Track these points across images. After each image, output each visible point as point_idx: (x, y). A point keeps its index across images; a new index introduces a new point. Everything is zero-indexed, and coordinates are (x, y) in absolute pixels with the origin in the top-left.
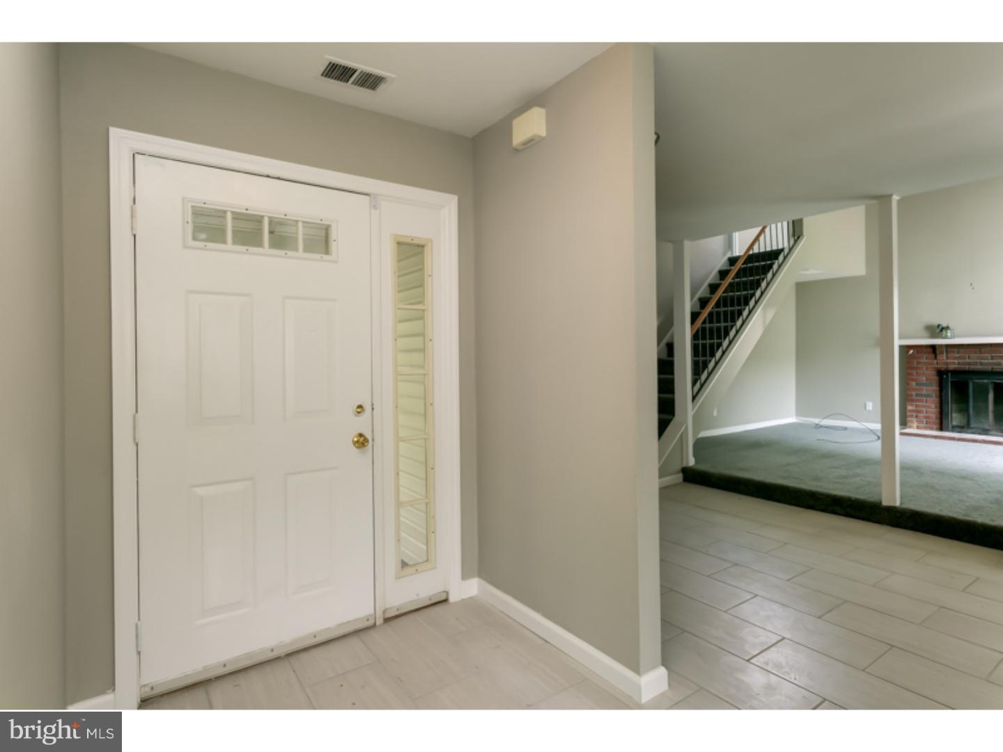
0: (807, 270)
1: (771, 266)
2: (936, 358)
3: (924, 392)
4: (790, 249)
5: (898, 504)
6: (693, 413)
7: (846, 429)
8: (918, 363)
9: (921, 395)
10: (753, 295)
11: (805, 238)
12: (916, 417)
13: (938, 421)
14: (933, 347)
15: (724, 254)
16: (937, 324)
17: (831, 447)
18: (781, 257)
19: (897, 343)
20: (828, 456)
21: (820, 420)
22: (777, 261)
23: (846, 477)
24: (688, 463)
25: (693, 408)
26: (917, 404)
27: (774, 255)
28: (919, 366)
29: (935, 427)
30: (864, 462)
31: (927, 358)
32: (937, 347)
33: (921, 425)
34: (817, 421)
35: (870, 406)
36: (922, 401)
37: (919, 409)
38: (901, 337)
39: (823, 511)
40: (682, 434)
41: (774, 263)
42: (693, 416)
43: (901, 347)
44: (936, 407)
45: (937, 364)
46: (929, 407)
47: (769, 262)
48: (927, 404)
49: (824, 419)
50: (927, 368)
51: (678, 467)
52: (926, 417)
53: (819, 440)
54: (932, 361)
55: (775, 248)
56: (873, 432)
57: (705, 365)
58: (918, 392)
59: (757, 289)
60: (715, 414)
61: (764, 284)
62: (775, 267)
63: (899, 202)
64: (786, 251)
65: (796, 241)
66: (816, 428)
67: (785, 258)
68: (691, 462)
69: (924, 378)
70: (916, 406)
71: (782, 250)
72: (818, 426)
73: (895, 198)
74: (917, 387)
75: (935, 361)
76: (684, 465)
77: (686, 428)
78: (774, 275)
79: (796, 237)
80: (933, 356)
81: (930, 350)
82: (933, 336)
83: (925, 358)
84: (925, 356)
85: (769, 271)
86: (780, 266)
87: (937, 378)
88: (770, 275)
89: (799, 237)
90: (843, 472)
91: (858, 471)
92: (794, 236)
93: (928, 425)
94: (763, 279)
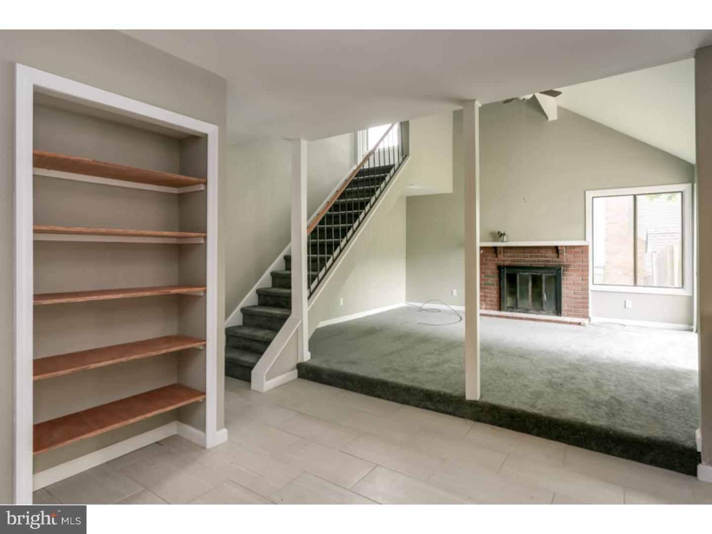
0: (413, 185)
1: (383, 178)
2: (497, 256)
3: (490, 282)
4: (400, 165)
5: (478, 398)
6: (308, 309)
7: (439, 311)
8: (486, 260)
9: (488, 284)
10: (369, 201)
11: (410, 157)
12: (485, 300)
13: (498, 303)
14: (495, 248)
15: (351, 167)
16: (497, 232)
17: (428, 330)
18: (392, 171)
19: (479, 244)
20: (425, 340)
21: (423, 304)
22: (389, 174)
23: (437, 364)
24: (303, 358)
25: (309, 305)
26: (486, 291)
27: (387, 169)
28: (487, 262)
29: (496, 308)
30: (451, 345)
31: (491, 257)
32: (498, 248)
33: (488, 307)
34: (419, 305)
35: (455, 292)
36: (488, 289)
37: (486, 295)
38: (481, 241)
39: (417, 406)
40: (297, 329)
41: (387, 176)
42: (309, 312)
43: (482, 248)
44: (497, 293)
45: (498, 261)
46: (493, 293)
47: (383, 175)
48: (491, 291)
49: (426, 303)
50: (491, 264)
51: (294, 364)
52: (491, 301)
53: (419, 323)
54: (495, 259)
55: (387, 164)
56: (457, 313)
57: (323, 261)
58: (486, 282)
59: (373, 196)
60: (342, 304)
61: (378, 193)
62: (387, 178)
63: (480, 108)
64: (396, 166)
65: (404, 159)
66: (419, 311)
67: (395, 171)
68: (306, 357)
69: (490, 271)
70: (485, 292)
71: (393, 166)
72: (421, 310)
73: (478, 104)
74: (486, 278)
75: (497, 259)
76: (299, 361)
77: (302, 323)
78: (386, 185)
79: (404, 156)
80: (494, 255)
81: (493, 250)
82: (495, 240)
83: (490, 257)
84: (490, 255)
85: (382, 182)
86: (391, 178)
87: (497, 271)
88: (383, 185)
89: (406, 156)
90: (434, 359)
91: (446, 356)
92: (402, 155)
93: (492, 307)
94: (377, 189)
